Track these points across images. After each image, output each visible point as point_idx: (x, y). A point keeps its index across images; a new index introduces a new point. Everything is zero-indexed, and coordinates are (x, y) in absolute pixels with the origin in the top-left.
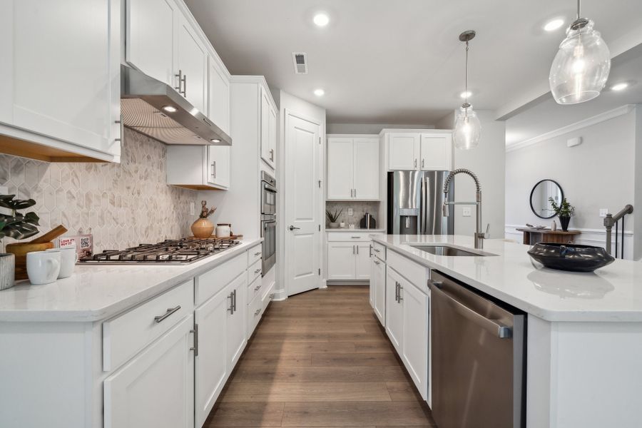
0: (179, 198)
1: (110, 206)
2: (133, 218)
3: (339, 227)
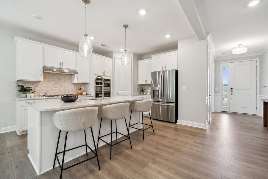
0: (77, 86)
1: (53, 88)
2: (60, 90)
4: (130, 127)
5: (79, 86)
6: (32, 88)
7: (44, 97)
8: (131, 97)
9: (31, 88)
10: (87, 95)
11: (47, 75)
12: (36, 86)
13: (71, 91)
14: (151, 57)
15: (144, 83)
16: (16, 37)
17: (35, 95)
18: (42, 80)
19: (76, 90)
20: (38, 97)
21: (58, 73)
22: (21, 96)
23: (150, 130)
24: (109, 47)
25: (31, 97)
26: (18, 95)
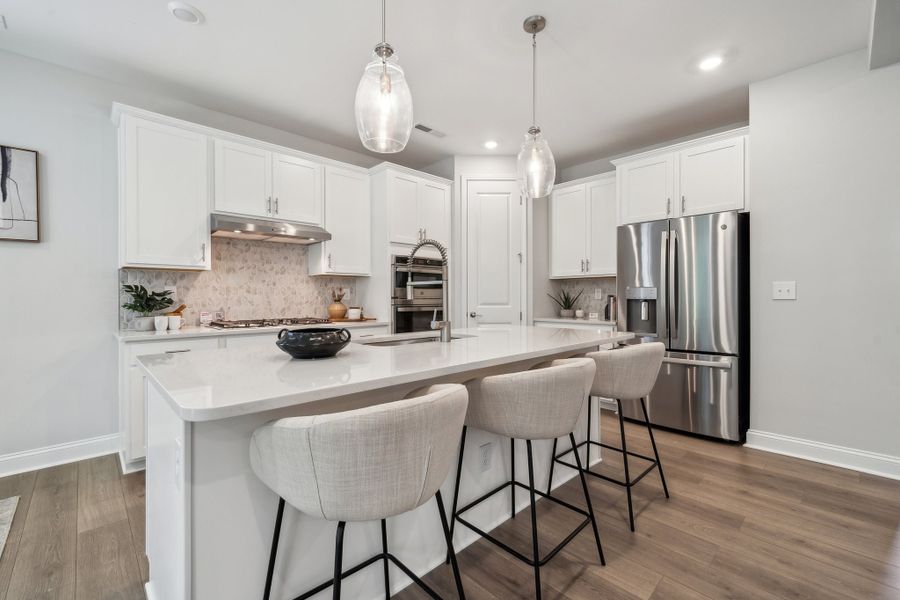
0: (326, 285)
1: (245, 294)
2: (269, 302)
3: (574, 316)
4: (556, 464)
5: (335, 285)
6: (174, 297)
7: (216, 330)
8: (524, 327)
9: (168, 297)
10: (362, 319)
11: (225, 247)
12: (188, 289)
13: (305, 304)
14: (613, 168)
15: (575, 272)
16: (117, 106)
17: (182, 321)
18: (207, 264)
19: (325, 301)
20: (193, 331)
21: (262, 241)
22: (136, 324)
23: (652, 482)
24: (442, 135)
25: (168, 329)
26: (125, 321)
